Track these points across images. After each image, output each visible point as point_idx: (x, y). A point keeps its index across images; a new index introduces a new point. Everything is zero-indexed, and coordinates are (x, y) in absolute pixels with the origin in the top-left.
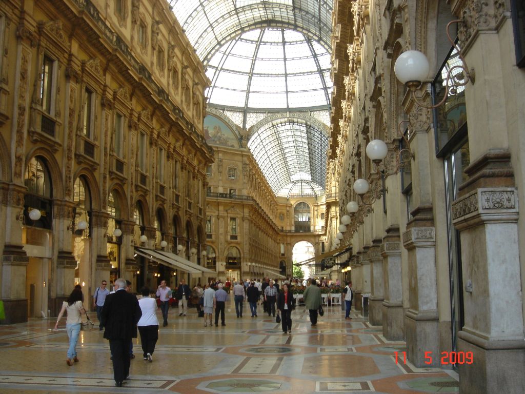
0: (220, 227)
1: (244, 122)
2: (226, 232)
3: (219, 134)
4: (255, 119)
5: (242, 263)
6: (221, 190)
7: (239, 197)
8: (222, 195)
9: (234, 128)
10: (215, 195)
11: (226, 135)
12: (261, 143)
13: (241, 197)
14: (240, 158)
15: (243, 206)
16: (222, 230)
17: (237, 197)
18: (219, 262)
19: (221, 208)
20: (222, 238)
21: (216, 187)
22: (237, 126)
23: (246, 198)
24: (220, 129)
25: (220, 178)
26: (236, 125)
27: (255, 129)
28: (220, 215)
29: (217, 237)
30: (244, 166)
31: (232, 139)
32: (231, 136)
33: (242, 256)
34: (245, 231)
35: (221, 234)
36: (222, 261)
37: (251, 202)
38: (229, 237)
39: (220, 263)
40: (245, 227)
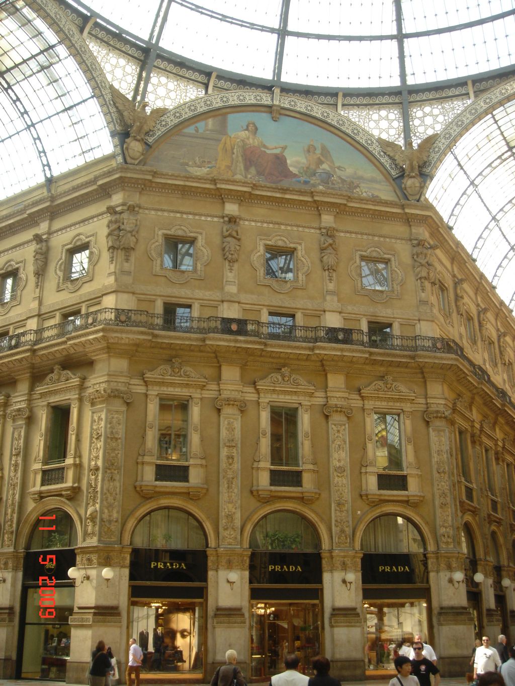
0: (333, 447)
1: (407, 131)
2: (360, 464)
3: (325, 166)
4: (441, 118)
5: (432, 575)
6: (333, 321)
7: (405, 343)
8: (332, 335)
9: (376, 150)
10: (310, 334)
11: (349, 171)
12: (471, 188)
13: (413, 345)
14: (400, 229)
15: (422, 374)
16: (340, 457)
17: (397, 342)
18: (331, 571)
19: (336, 381)
20: (342, 484)
21: (319, 314)
22: (386, 145)
23: (428, 344)
24: (325, 151)
25: (331, 286)
26: (380, 141)
27: (442, 144)
28: (333, 402)
29: (324, 482)
30: (418, 249)
31: (373, 180)
32: (368, 171)
33: (431, 547)
34: (435, 458)
35: (340, 470)
36: (344, 567)
37: (449, 359)
38: (372, 483)
39: (338, 576)
40: (434, 448)
